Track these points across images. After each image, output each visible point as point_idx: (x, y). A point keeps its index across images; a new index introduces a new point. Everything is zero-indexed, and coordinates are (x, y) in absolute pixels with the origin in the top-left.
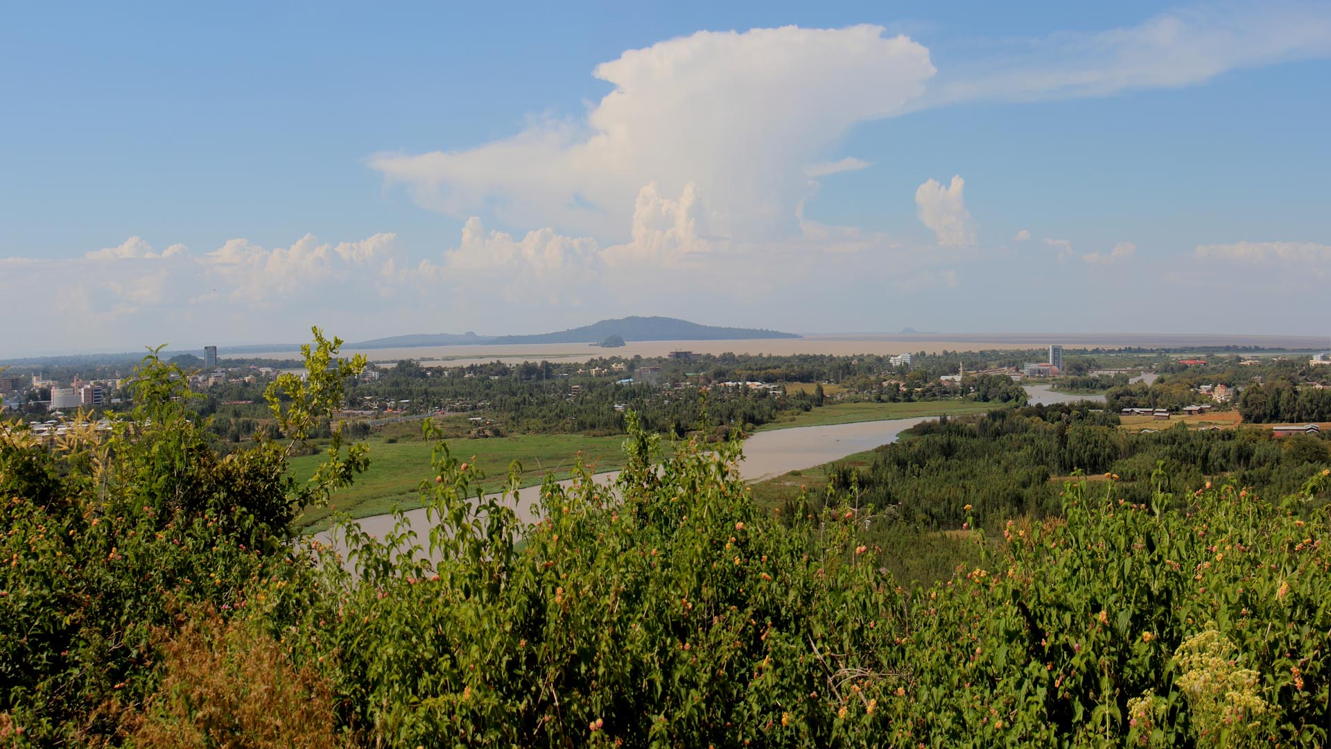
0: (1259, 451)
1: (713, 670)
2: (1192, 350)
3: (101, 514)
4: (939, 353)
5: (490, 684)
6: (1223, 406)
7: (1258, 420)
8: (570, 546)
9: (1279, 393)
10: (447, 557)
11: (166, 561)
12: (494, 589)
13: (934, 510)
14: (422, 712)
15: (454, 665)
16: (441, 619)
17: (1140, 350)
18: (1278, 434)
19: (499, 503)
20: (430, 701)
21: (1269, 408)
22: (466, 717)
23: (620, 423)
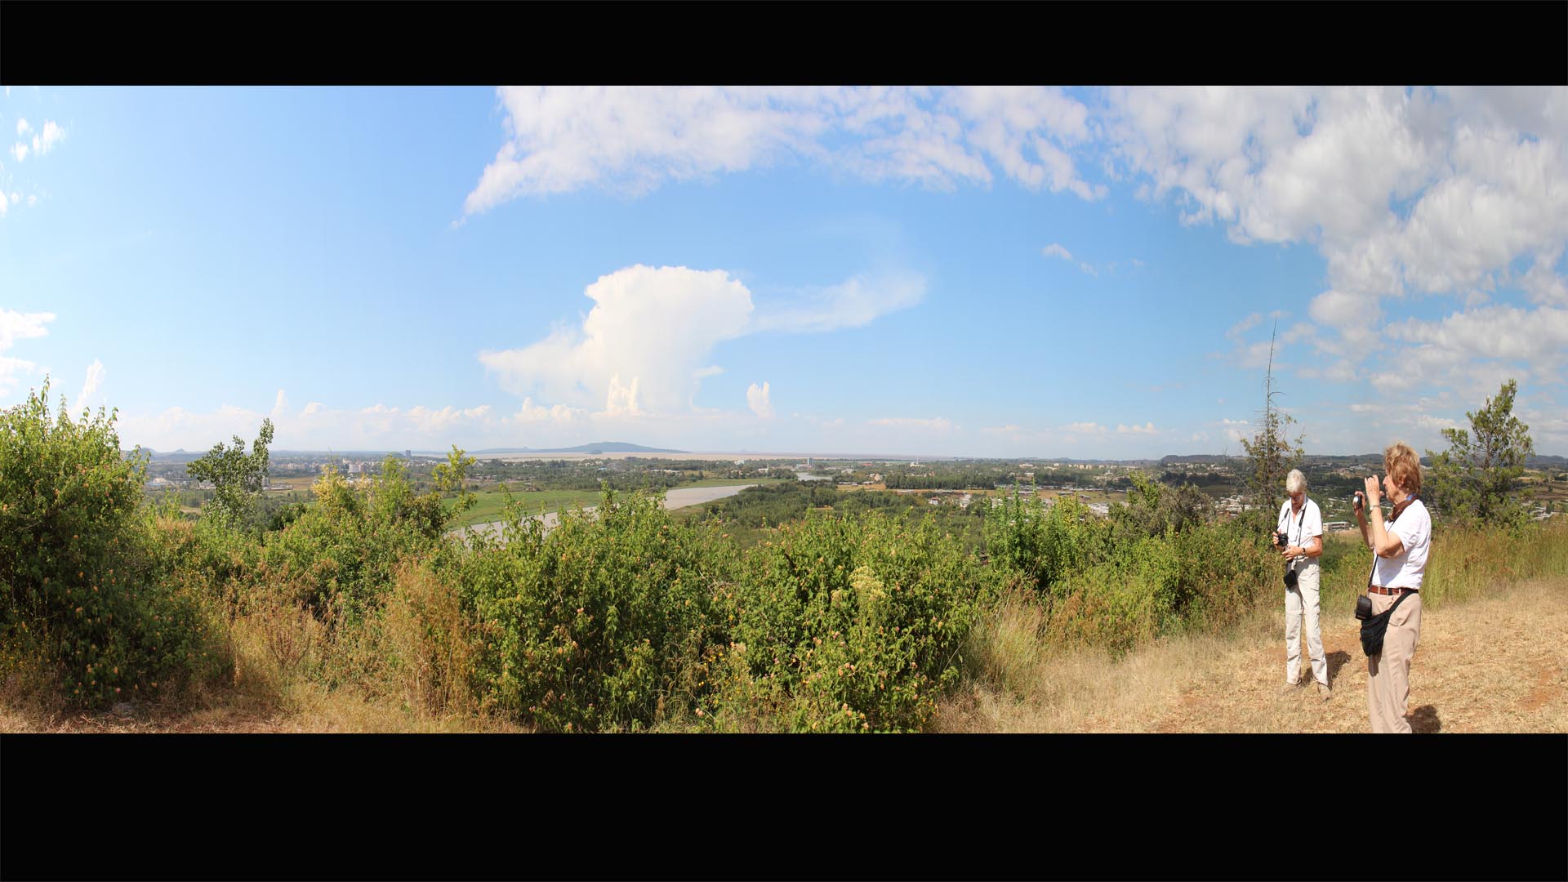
0: (892, 500)
1: (651, 585)
2: (867, 460)
3: (370, 517)
4: (758, 460)
5: (528, 594)
6: (878, 482)
7: (892, 488)
8: (570, 537)
9: (899, 477)
10: (510, 540)
11: (394, 538)
12: (533, 554)
13: (755, 521)
14: (498, 605)
15: (513, 586)
16: (507, 567)
17: (846, 460)
18: (899, 494)
19: (535, 518)
20: (502, 600)
21: (896, 483)
22: (518, 607)
23: (599, 486)
